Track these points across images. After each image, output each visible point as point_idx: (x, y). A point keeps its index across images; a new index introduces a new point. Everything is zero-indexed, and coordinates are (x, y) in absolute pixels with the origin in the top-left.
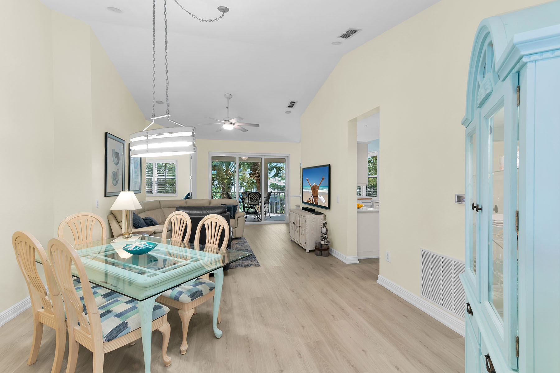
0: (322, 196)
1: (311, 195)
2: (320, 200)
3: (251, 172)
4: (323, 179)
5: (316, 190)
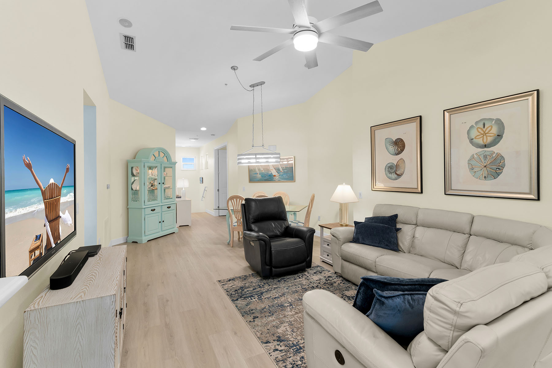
5: (57, 198)
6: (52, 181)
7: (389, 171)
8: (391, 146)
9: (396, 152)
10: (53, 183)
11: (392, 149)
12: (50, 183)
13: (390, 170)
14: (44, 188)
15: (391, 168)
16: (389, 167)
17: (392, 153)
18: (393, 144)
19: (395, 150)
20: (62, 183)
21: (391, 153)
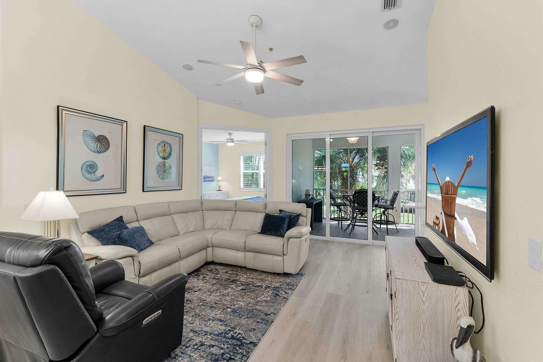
0: (465, 219)
1: (440, 210)
2: (461, 228)
3: (378, 162)
4: (469, 164)
5: (452, 196)
6: (448, 179)
7: (87, 171)
8: (92, 142)
9: (98, 149)
10: (448, 181)
11: (93, 145)
12: (446, 181)
13: (89, 169)
14: (442, 184)
15: (90, 168)
16: (88, 166)
17: (93, 150)
18: (94, 140)
19: (97, 147)
20: (458, 181)
21: (91, 149)
